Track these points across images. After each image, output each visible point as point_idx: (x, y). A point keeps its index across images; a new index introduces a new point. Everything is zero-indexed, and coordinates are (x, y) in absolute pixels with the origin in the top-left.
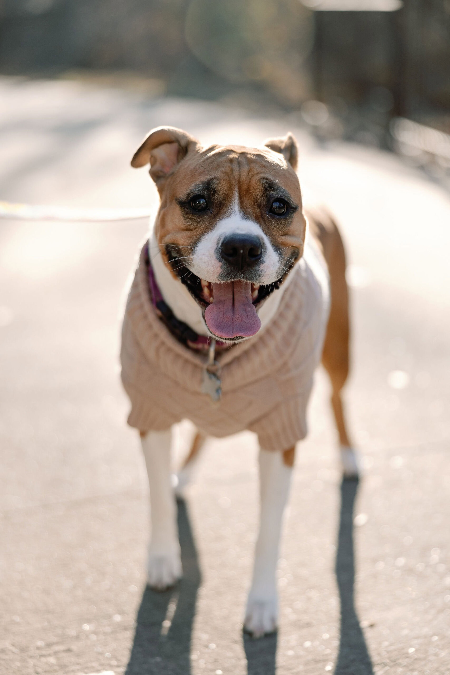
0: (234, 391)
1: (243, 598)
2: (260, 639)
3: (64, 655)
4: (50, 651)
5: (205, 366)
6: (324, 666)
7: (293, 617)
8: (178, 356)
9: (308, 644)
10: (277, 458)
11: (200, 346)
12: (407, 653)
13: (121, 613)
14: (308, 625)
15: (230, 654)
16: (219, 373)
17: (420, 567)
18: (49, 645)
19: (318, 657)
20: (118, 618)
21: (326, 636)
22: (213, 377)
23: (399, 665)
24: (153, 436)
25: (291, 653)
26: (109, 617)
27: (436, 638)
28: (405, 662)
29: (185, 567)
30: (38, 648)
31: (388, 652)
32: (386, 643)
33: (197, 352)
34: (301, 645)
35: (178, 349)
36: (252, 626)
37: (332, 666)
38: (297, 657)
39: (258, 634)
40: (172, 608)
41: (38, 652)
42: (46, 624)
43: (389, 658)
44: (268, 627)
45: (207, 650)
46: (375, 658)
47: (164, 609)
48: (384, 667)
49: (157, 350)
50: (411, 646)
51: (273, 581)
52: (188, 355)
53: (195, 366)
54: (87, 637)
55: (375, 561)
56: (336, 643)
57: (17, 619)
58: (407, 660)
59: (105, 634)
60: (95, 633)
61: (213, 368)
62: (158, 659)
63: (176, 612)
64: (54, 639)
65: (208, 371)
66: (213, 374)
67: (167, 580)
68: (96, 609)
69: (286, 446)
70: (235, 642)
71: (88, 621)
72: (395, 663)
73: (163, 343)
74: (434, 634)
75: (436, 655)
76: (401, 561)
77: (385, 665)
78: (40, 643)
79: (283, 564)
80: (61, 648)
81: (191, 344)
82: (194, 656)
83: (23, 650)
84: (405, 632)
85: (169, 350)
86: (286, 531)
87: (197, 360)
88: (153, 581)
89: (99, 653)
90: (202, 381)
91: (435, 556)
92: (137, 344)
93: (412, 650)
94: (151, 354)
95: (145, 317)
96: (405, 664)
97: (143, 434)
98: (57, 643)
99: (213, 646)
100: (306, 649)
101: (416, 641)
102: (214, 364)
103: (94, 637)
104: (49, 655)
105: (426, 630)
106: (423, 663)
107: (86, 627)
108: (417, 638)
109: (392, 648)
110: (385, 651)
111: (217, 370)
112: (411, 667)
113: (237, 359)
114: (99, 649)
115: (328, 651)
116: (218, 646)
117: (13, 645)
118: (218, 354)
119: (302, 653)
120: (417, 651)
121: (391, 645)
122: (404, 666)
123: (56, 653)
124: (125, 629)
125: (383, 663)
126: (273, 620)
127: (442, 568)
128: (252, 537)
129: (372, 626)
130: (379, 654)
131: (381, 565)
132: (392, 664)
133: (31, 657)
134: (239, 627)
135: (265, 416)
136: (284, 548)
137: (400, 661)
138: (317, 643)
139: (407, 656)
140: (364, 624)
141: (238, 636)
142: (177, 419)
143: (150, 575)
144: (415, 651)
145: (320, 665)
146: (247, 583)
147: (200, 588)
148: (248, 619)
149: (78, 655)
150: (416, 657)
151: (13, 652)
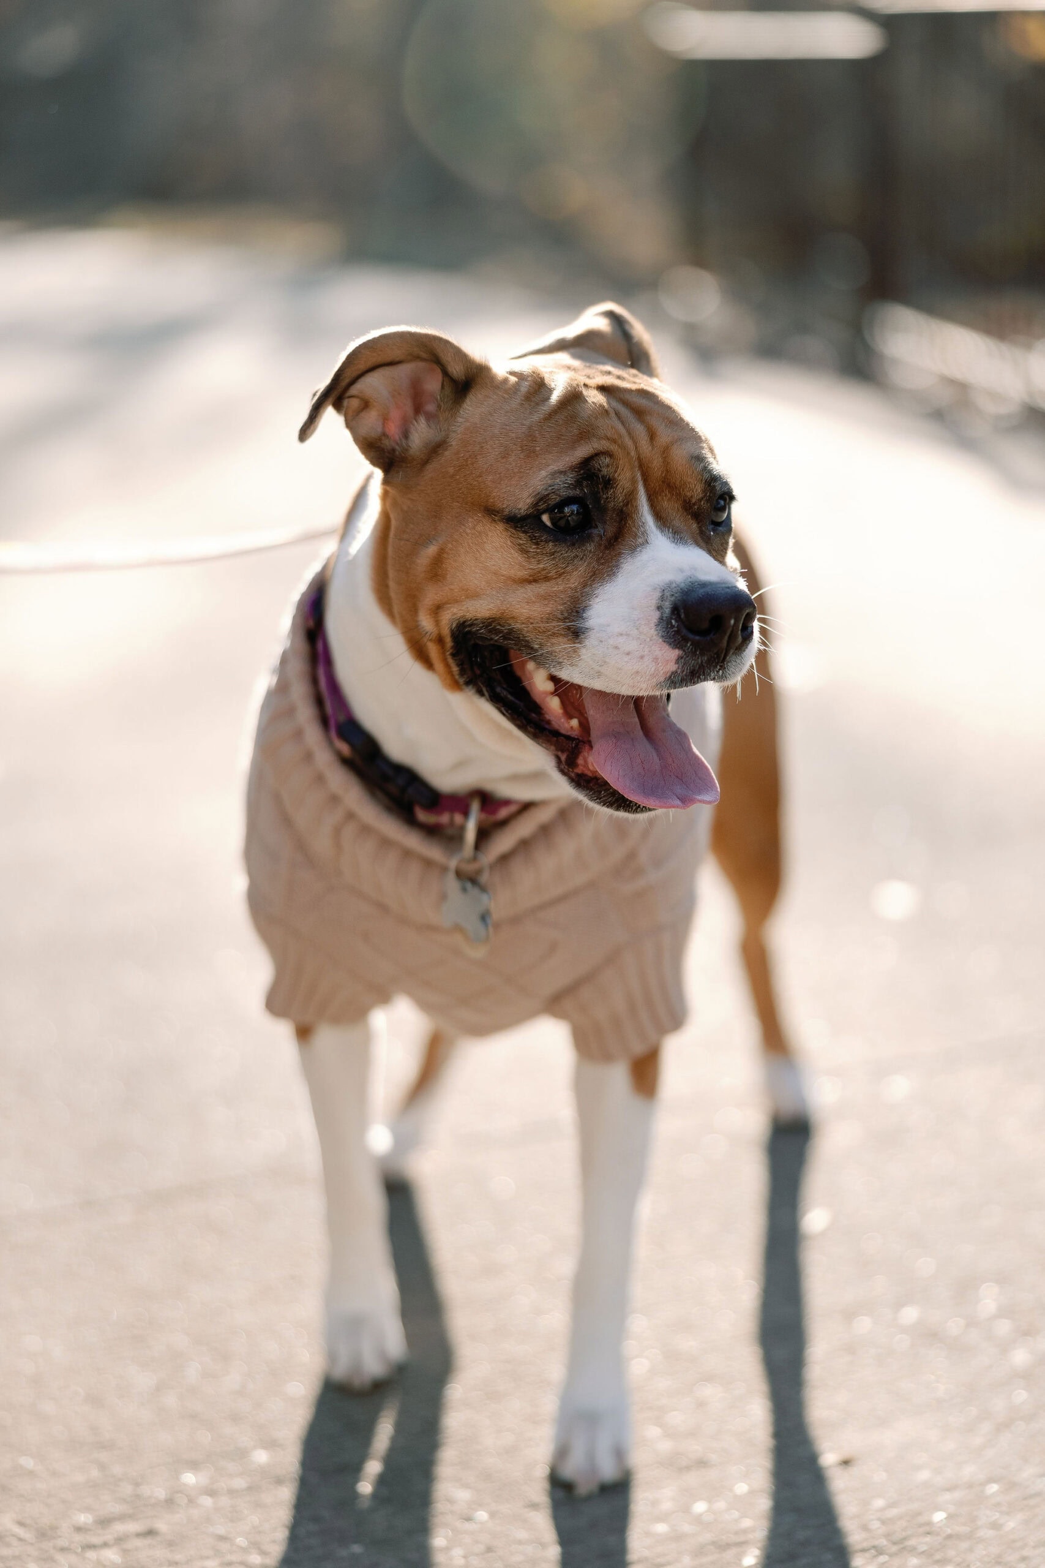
0: (516, 920)
1: (549, 1404)
2: (589, 1498)
3: (139, 1543)
4: (109, 1535)
5: (453, 863)
6: (739, 1557)
7: (665, 1446)
8: (386, 843)
9: (700, 1507)
10: (618, 1076)
11: (444, 819)
12: (929, 1523)
13: (270, 1444)
14: (702, 1463)
15: (522, 1534)
16: (484, 878)
17: (954, 1326)
18: (104, 1522)
19: (724, 1537)
20: (261, 1457)
21: (742, 1488)
22: (469, 885)
23: (912, 1550)
24: (326, 1037)
25: (661, 1528)
26: (242, 1454)
27: (994, 1488)
28: (923, 1543)
29: (411, 1337)
30: (79, 1529)
31: (883, 1522)
32: (879, 1503)
33: (432, 832)
34: (686, 1509)
35: (391, 827)
36: (571, 1470)
37: (757, 1556)
38: (677, 1537)
39: (584, 1488)
40: (384, 1433)
41: (78, 1538)
42: (95, 1473)
43: (887, 1536)
44: (608, 1471)
45: (468, 1526)
46: (854, 1535)
47: (366, 1434)
48: (875, 1556)
49: (337, 831)
50: (937, 1508)
51: (617, 1364)
52: (412, 840)
53: (428, 863)
54: (191, 1501)
55: (849, 1315)
56: (764, 1504)
57: (28, 1462)
58: (928, 1539)
59: (232, 1492)
60: (211, 1493)
61: (470, 868)
62: (357, 1549)
63: (394, 1440)
64: (117, 1508)
65: (459, 874)
66: (470, 879)
67: (373, 1367)
68: (210, 1438)
69: (639, 1048)
70: (534, 1506)
71: (194, 1465)
72: (902, 1546)
73: (350, 816)
74: (991, 1480)
75: (995, 1526)
76: (910, 1314)
77: (879, 1551)
78: (84, 1518)
79: (638, 1324)
80: (132, 1527)
81: (422, 816)
82: (439, 1540)
83: (44, 1534)
84: (924, 1475)
85: (366, 830)
86: (643, 1250)
87: (433, 851)
88: (340, 1372)
89: (222, 1538)
90: (443, 897)
91: (989, 1300)
92: (286, 821)
93: (939, 1517)
94: (321, 844)
95: (309, 757)
96: (925, 1548)
97: (304, 1033)
98: (122, 1518)
99: (482, 1515)
100: (698, 1520)
101: (947, 1496)
102: (475, 859)
103: (207, 1501)
104: (105, 1545)
105: (969, 1471)
106: (964, 1545)
107: (189, 1478)
108: (950, 1489)
109: (894, 1512)
110: (879, 1519)
111: (479, 872)
112: (938, 1557)
113: (525, 845)
114: (221, 1530)
115: (747, 1523)
116: (493, 1515)
117: (21, 1524)
118: (484, 835)
119: (686, 1528)
120: (950, 1517)
121: (892, 1505)
122: (923, 1552)
123: (120, 1540)
124: (279, 1481)
125: (874, 1547)
126: (620, 1454)
127: (1004, 1327)
128: (566, 1266)
129: (846, 1463)
130: (865, 1528)
131: (864, 1324)
132: (894, 1549)
133: (63, 1550)
134: (542, 1471)
135: (588, 978)
136: (639, 1291)
137: (912, 1542)
138: (721, 1505)
139: (929, 1529)
140: (829, 1458)
141: (538, 1491)
142: (383, 996)
143: (332, 1357)
144: (946, 1518)
145: (729, 1555)
146: (556, 1370)
147: (449, 1386)
148: (562, 1453)
149: (171, 1544)
150: (949, 1531)
151: (20, 1539)
